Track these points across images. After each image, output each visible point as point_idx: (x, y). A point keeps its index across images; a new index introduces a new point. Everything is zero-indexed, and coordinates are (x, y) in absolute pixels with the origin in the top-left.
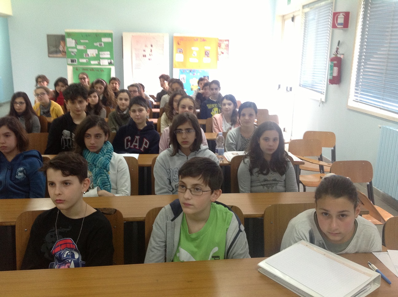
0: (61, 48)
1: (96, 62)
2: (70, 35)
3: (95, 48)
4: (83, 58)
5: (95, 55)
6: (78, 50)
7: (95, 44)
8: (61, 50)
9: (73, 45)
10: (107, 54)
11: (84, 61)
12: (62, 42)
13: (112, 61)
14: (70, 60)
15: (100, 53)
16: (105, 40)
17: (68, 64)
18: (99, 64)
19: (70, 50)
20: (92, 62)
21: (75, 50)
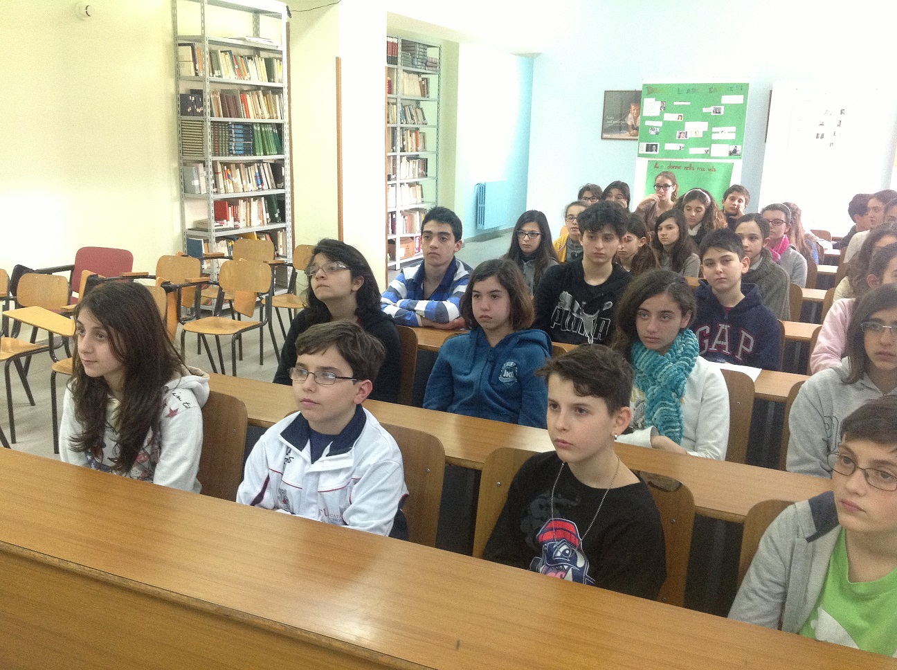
0: (630, 121)
1: (702, 151)
2: (651, 90)
3: (705, 117)
4: (672, 141)
5: (701, 135)
6: (666, 124)
7: (705, 110)
8: (629, 123)
9: (657, 113)
10: (726, 132)
11: (674, 147)
12: (633, 107)
13: (739, 148)
14: (644, 145)
15: (714, 129)
16: (727, 99)
17: (639, 155)
18: (707, 154)
19: (648, 123)
20: (693, 151)
21: (660, 124)
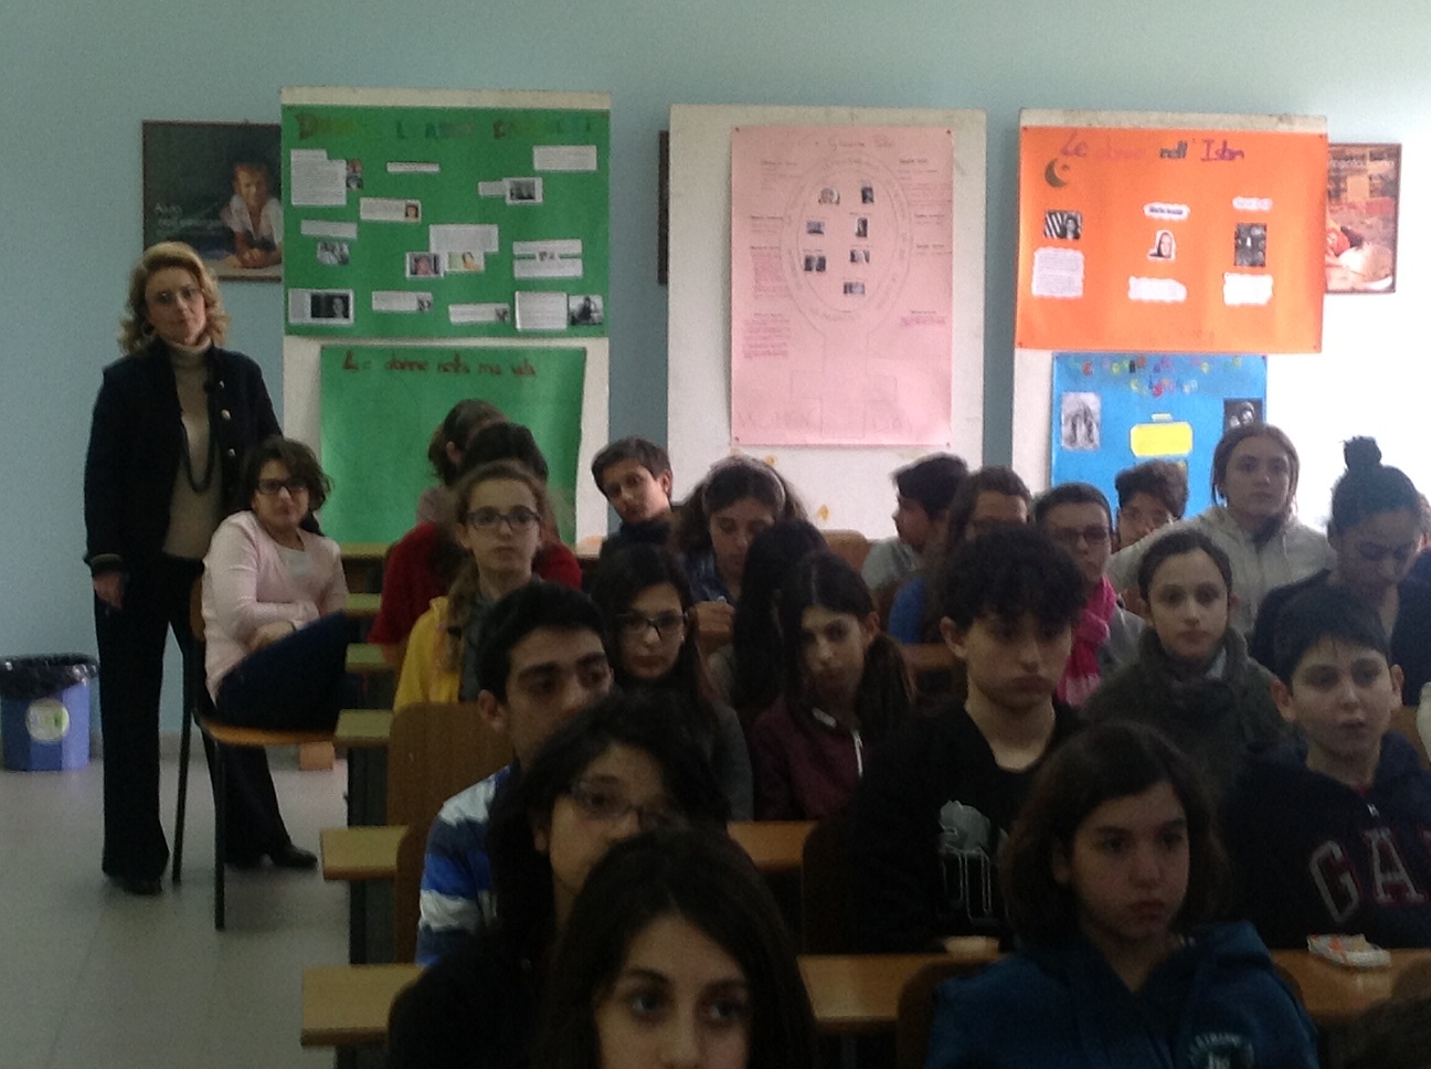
0: (237, 217)
2: (313, 125)
3: (486, 212)
6: (370, 230)
7: (485, 189)
8: (236, 228)
9: (336, 196)
10: (561, 258)
11: (406, 303)
12: (243, 177)
14: (303, 299)
15: (519, 248)
16: (553, 158)
17: (293, 331)
19: (309, 228)
20: (459, 314)
21: (349, 231)
